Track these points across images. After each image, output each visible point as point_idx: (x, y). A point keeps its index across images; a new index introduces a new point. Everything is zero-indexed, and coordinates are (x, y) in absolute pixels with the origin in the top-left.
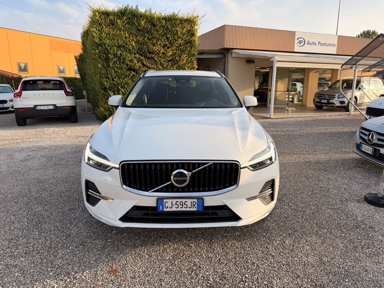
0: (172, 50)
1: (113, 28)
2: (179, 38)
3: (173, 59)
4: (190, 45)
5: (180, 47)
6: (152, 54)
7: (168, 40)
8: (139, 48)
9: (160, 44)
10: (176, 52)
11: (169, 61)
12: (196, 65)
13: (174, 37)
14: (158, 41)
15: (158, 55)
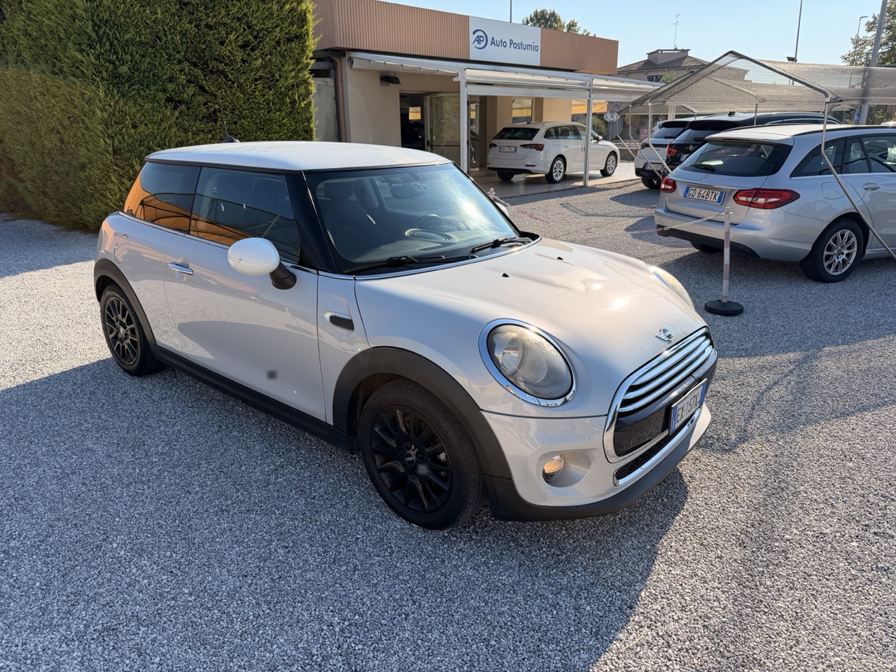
0: (262, 54)
6: (220, 62)
7: (252, 31)
9: (236, 40)
10: (270, 59)
11: (256, 80)
14: (232, 32)
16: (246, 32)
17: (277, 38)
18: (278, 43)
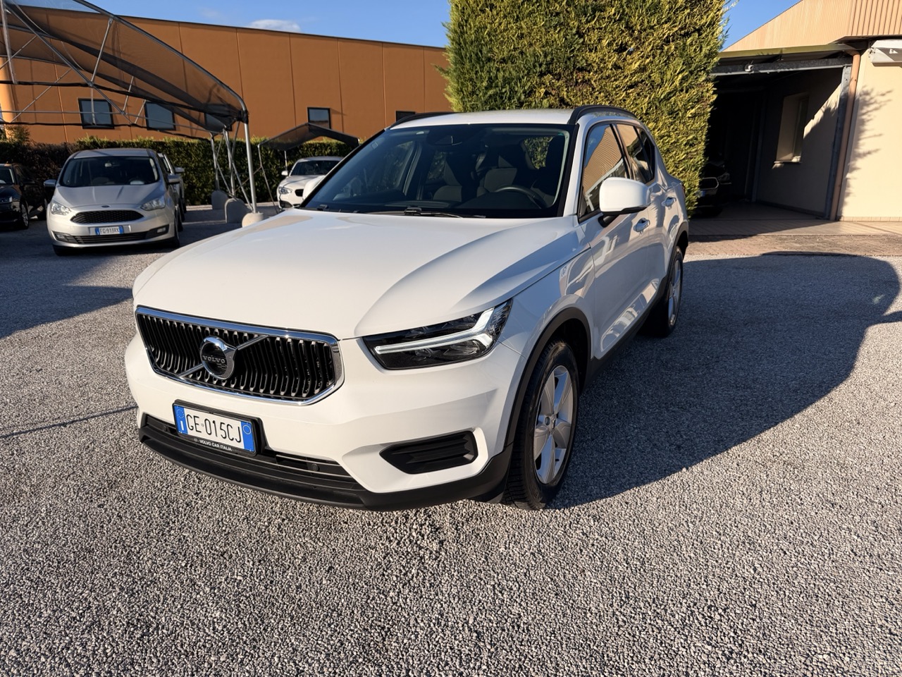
0: (642, 57)
1: (493, 15)
2: (666, 22)
3: (643, 81)
4: (699, 38)
5: (666, 48)
6: (586, 70)
7: (633, 31)
8: (553, 59)
9: (610, 44)
10: (651, 62)
11: (631, 87)
12: (713, 94)
13: (648, 22)
14: (605, 36)
15: (602, 72)
16: (624, 34)
17: (665, 37)
18: (667, 42)
